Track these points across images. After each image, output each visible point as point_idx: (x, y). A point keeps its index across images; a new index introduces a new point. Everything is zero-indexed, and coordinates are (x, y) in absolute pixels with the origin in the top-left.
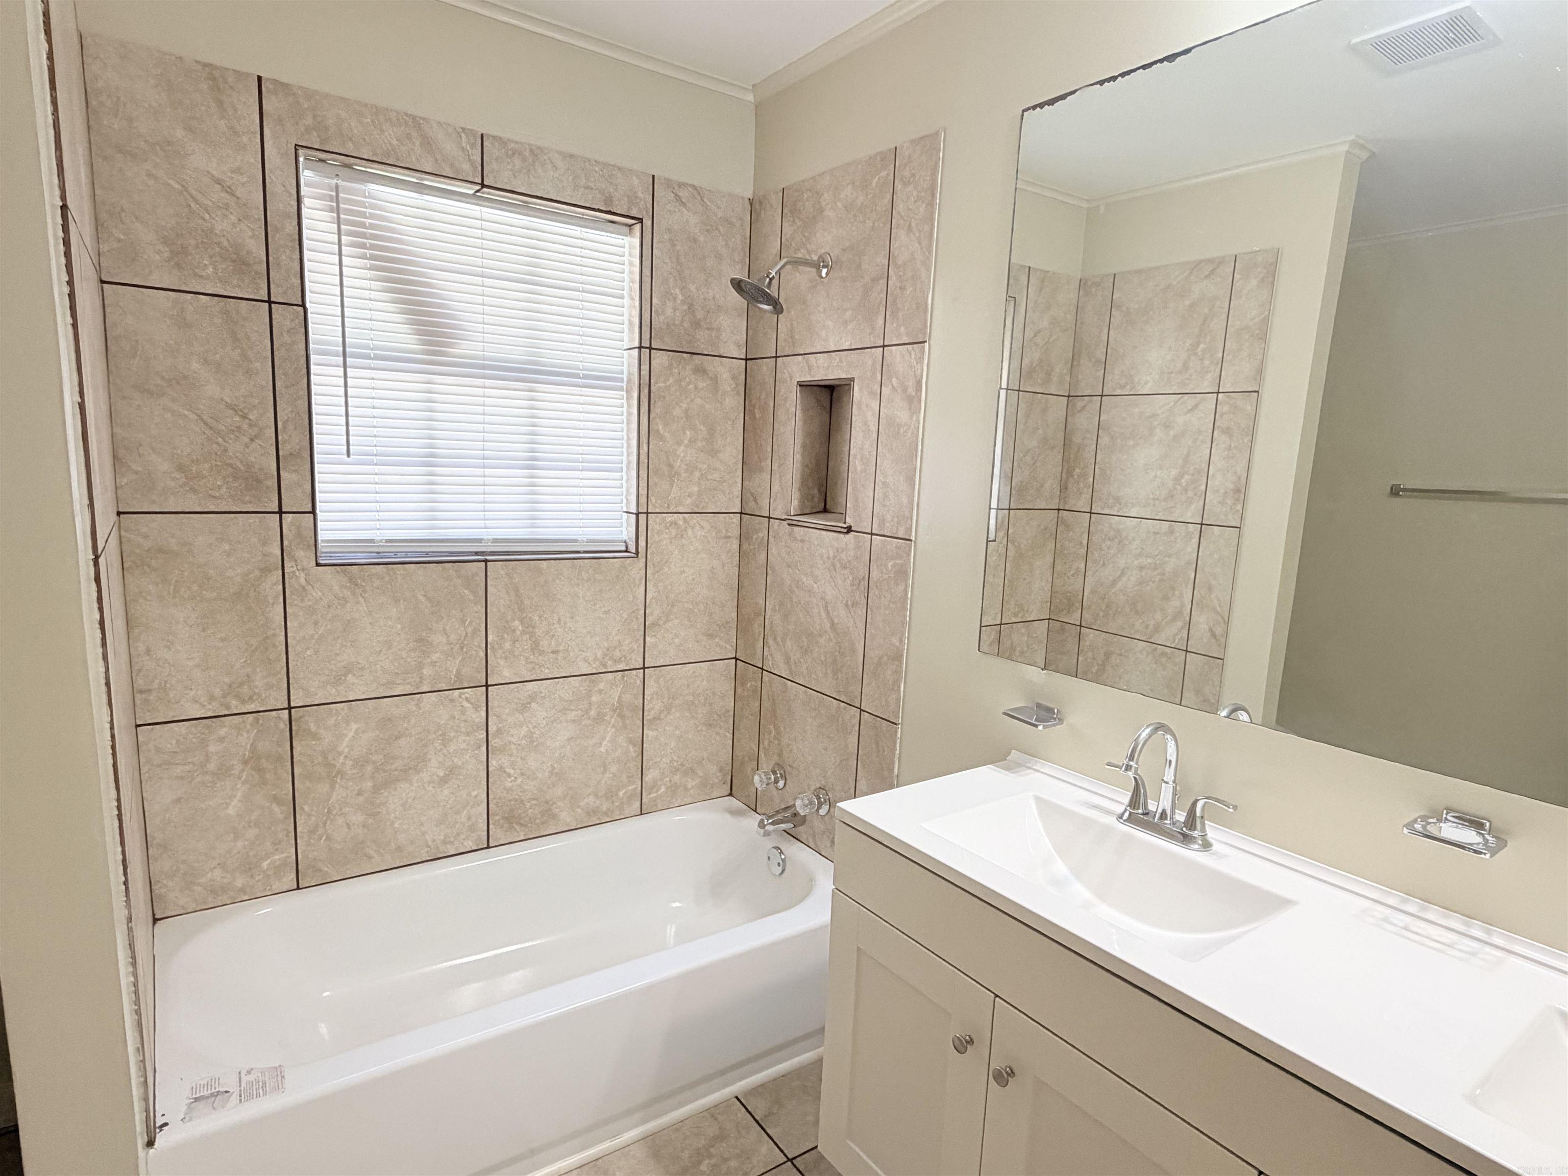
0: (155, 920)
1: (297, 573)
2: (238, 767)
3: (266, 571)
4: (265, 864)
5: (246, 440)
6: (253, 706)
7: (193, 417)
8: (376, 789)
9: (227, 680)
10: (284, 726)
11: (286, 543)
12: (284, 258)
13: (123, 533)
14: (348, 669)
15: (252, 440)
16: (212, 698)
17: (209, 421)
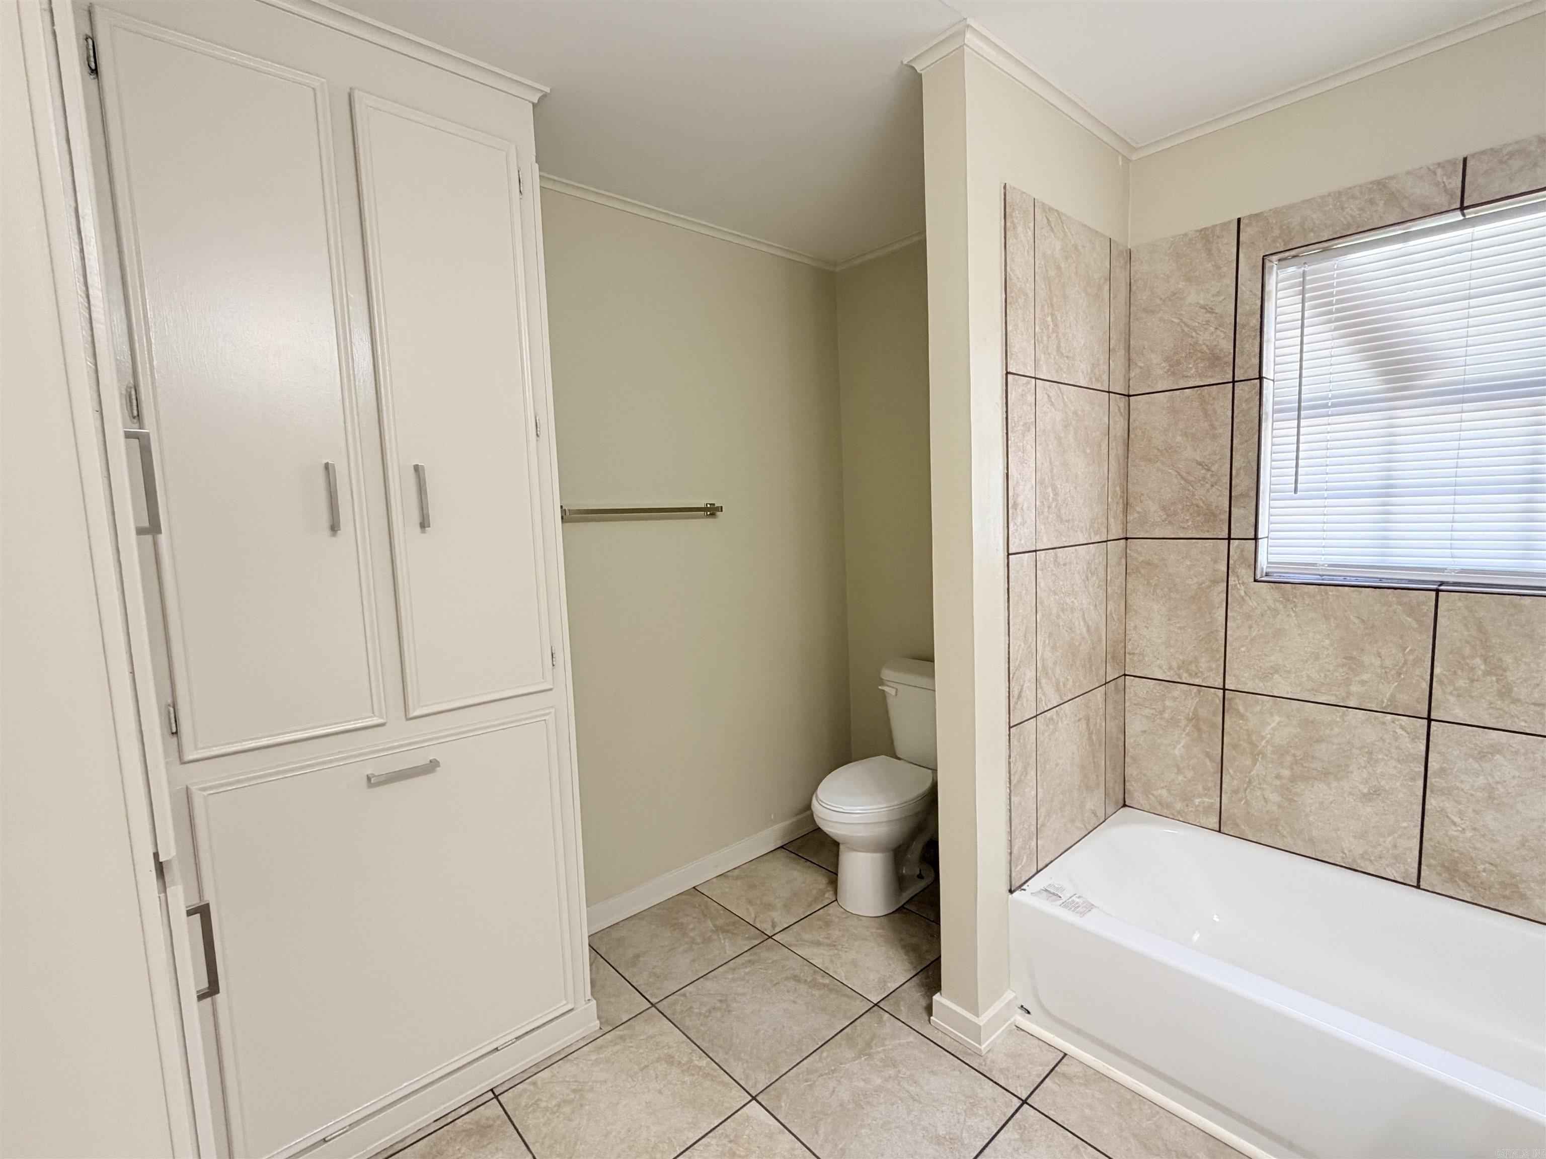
0: (1125, 805)
1: (1238, 586)
2: (1183, 723)
3: (1215, 582)
4: (1197, 801)
5: (1208, 486)
6: (1197, 680)
7: (1174, 473)
8: (1293, 779)
9: (1181, 658)
10: (1219, 702)
11: (1231, 562)
12: (1248, 346)
13: (1128, 551)
14: (1276, 670)
15: (1212, 486)
16: (1170, 668)
17: (1184, 475)
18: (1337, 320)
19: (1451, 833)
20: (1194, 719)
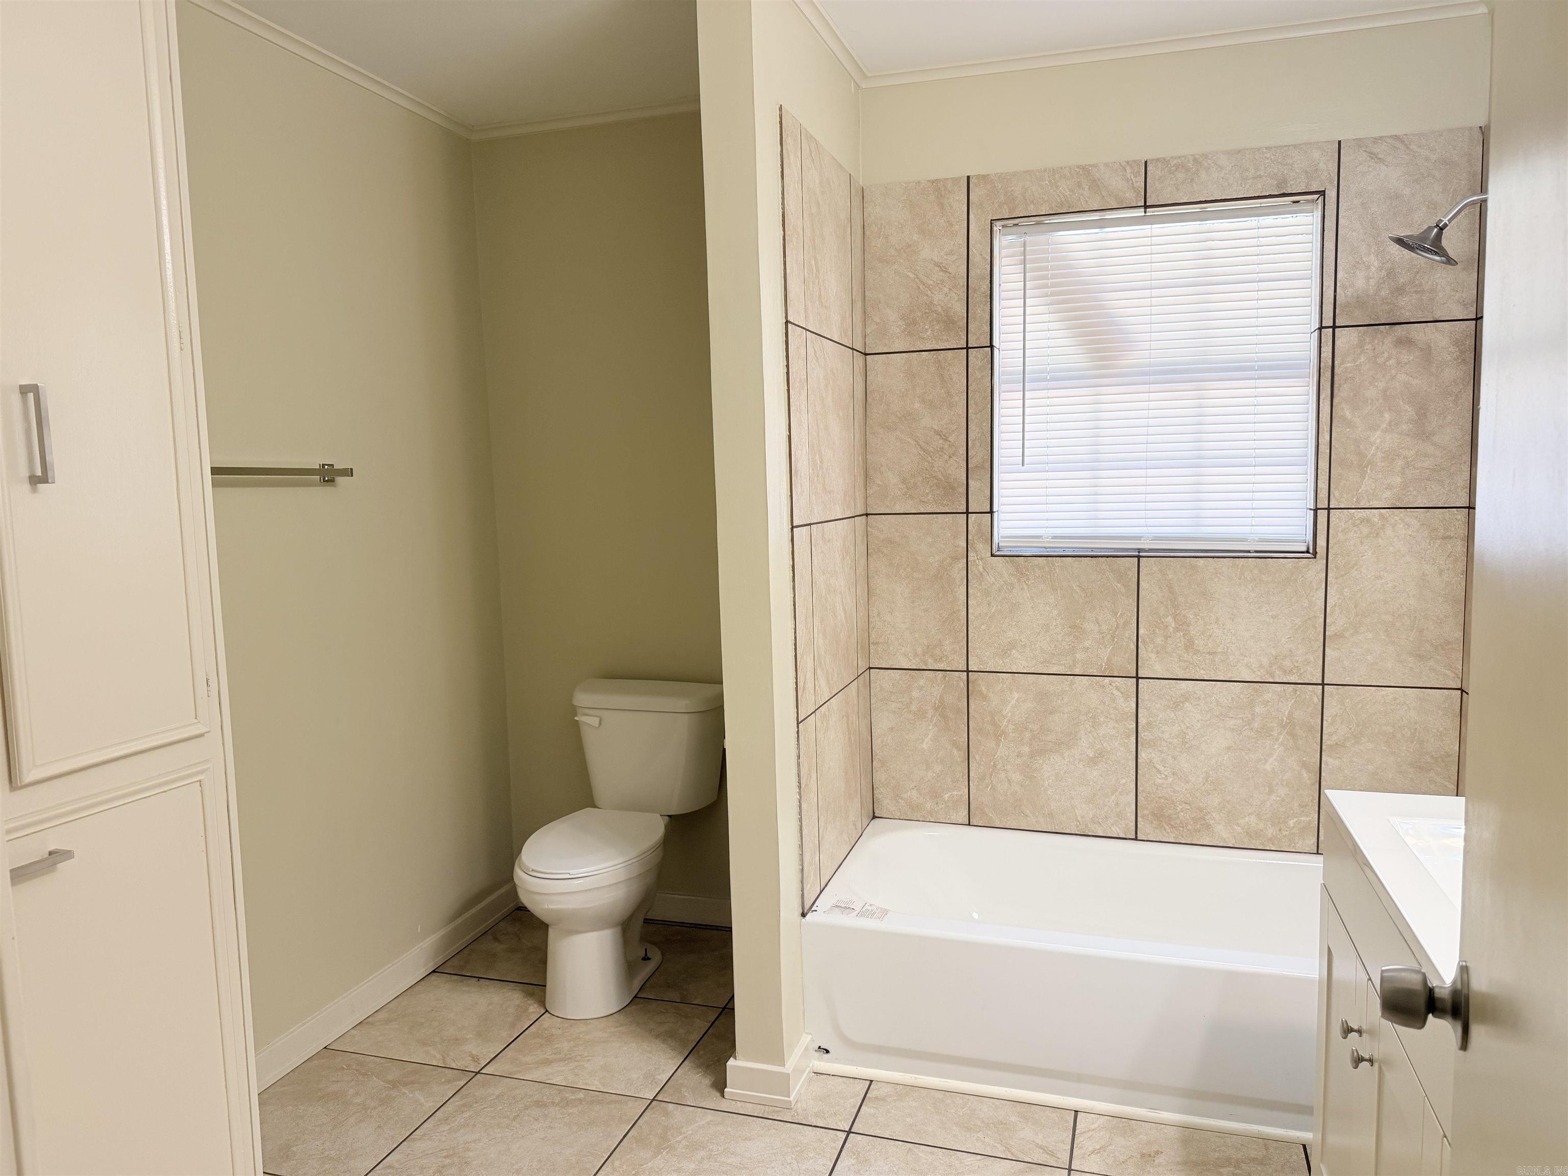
0: (874, 817)
1: (977, 561)
2: (930, 713)
3: (956, 559)
4: (946, 796)
5: (946, 457)
6: (942, 665)
7: (913, 443)
8: (1032, 755)
9: (926, 642)
10: (963, 685)
11: (970, 537)
12: (979, 311)
13: (869, 529)
14: (1012, 645)
15: (950, 457)
16: (916, 655)
17: (923, 444)
18: (1053, 294)
19: (1158, 781)
20: (940, 708)
